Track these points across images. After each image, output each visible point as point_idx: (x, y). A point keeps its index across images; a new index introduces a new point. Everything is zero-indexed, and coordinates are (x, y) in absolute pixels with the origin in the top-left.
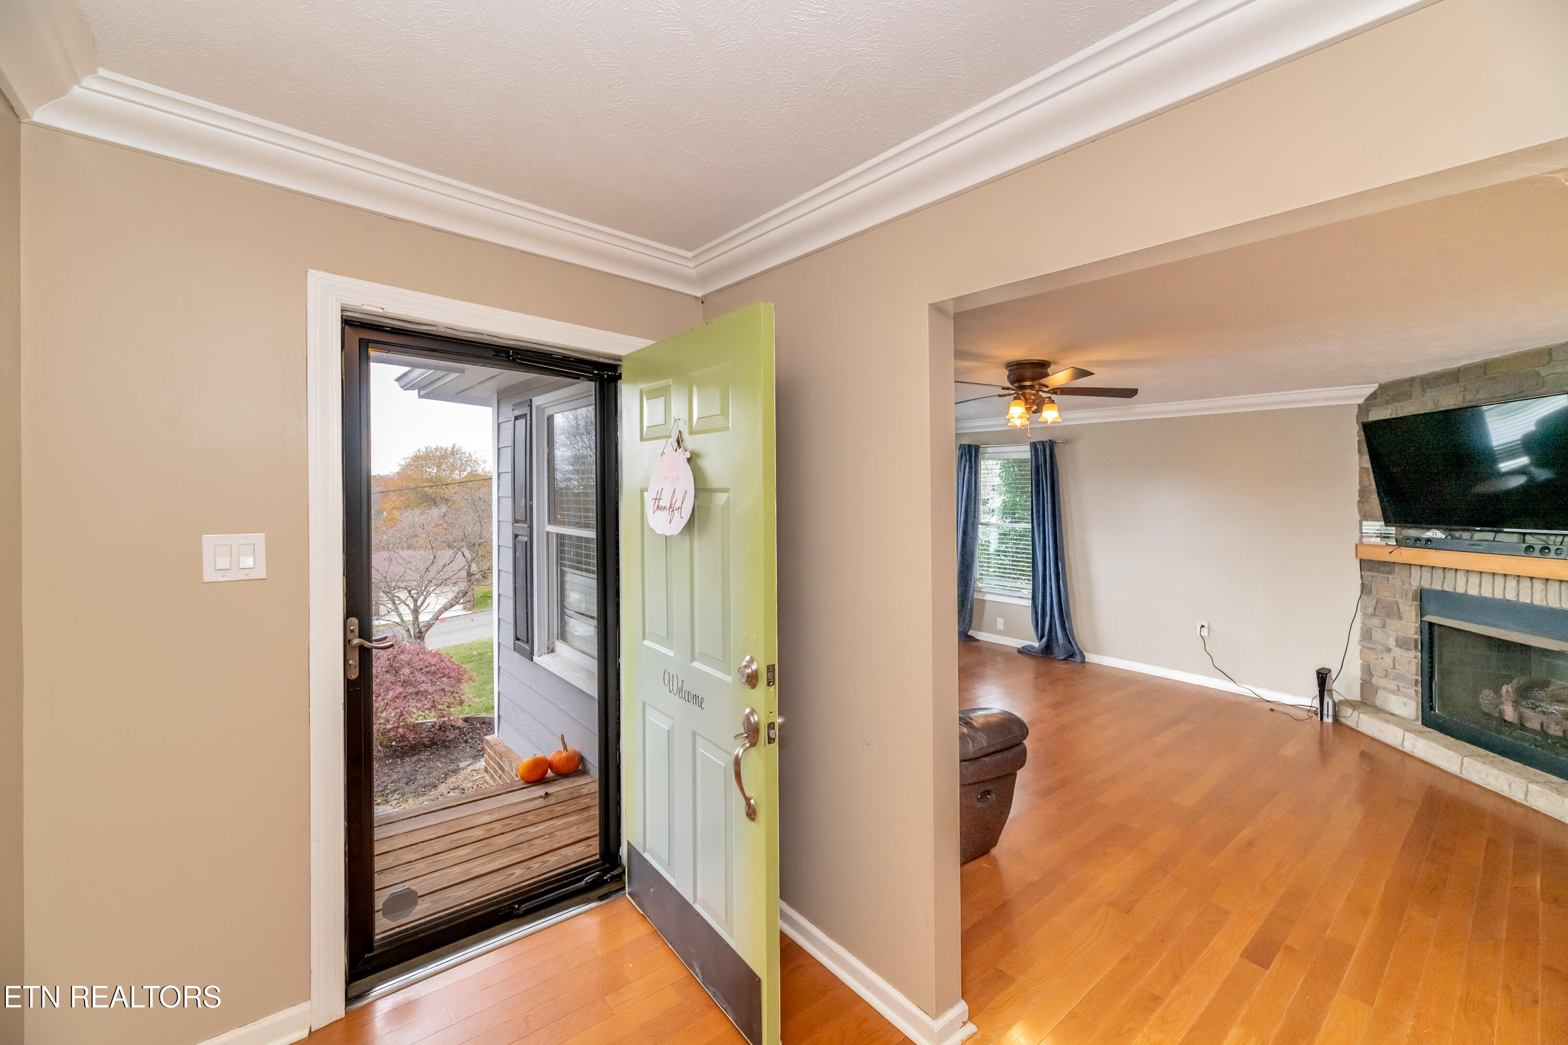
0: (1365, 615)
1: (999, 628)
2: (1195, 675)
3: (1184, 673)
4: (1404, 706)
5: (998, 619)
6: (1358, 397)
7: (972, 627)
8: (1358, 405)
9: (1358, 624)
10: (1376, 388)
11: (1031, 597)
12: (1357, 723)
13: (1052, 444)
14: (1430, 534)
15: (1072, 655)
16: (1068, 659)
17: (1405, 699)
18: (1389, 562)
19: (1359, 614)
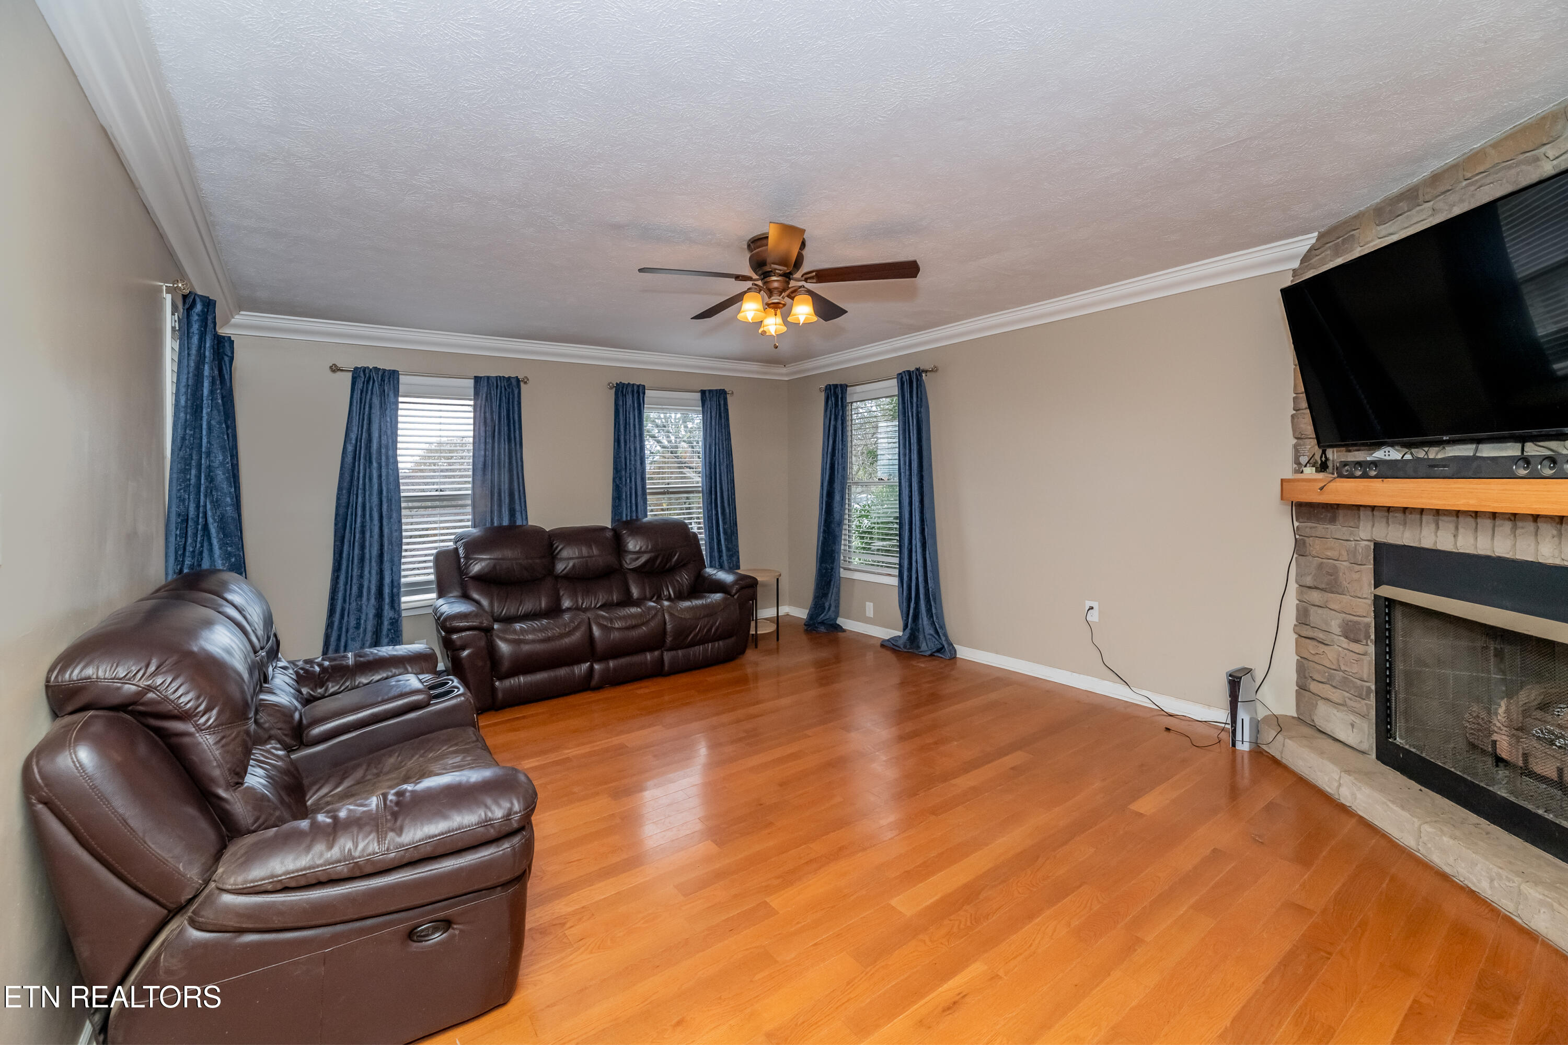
0: (1303, 587)
1: (868, 614)
2: (1082, 676)
3: (1069, 673)
4: (1350, 727)
5: (867, 603)
6: (1290, 258)
7: (840, 614)
8: (1294, 270)
9: (1291, 602)
10: (1314, 241)
11: (897, 574)
12: (1282, 753)
13: (919, 372)
14: (1380, 454)
15: (941, 650)
16: (935, 654)
17: (1352, 717)
18: (1331, 505)
19: (1293, 586)
